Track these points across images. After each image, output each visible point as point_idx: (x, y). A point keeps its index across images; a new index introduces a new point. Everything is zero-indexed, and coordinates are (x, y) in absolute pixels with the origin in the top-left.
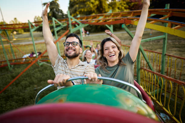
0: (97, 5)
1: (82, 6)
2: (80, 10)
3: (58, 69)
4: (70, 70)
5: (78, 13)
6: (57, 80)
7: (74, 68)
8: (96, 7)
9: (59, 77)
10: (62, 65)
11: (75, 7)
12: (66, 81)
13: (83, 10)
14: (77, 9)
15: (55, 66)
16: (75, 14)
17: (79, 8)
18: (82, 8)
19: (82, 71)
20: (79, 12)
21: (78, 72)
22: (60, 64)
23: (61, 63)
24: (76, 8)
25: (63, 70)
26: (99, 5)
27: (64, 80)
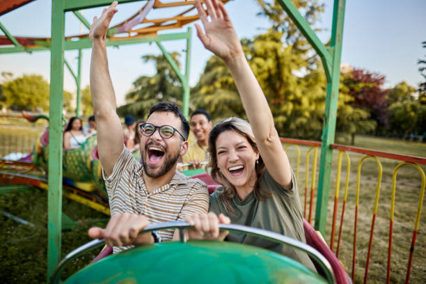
0: (269, 71)
2: (224, 79)
3: (119, 187)
4: (149, 197)
5: (218, 85)
6: (114, 229)
7: (160, 193)
8: (265, 75)
9: (120, 219)
10: (129, 181)
11: (214, 71)
12: (137, 232)
13: (231, 80)
14: (219, 76)
15: (110, 177)
16: (211, 88)
17: (224, 74)
19: (177, 200)
20: (222, 83)
21: (168, 202)
22: (125, 174)
23: (130, 173)
24: (217, 74)
25: (130, 195)
26: (273, 72)
27: (132, 230)
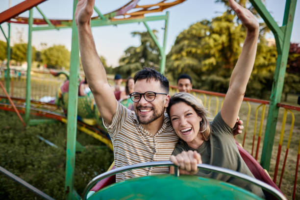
0: (223, 44)
1: (194, 43)
2: (189, 49)
5: (184, 53)
8: (220, 47)
11: (181, 44)
13: (194, 50)
16: (179, 56)
17: (189, 46)
18: (193, 46)
20: (187, 52)
24: (183, 46)
26: (226, 45)
